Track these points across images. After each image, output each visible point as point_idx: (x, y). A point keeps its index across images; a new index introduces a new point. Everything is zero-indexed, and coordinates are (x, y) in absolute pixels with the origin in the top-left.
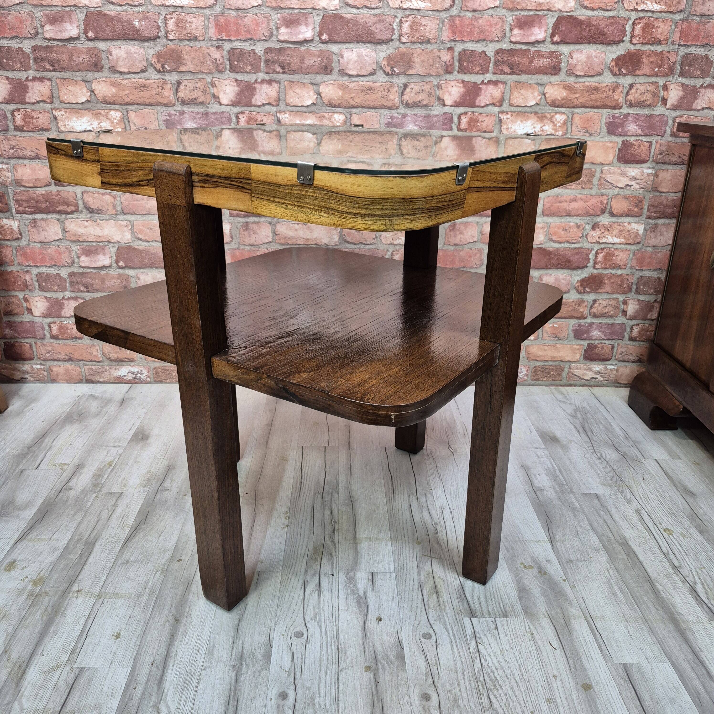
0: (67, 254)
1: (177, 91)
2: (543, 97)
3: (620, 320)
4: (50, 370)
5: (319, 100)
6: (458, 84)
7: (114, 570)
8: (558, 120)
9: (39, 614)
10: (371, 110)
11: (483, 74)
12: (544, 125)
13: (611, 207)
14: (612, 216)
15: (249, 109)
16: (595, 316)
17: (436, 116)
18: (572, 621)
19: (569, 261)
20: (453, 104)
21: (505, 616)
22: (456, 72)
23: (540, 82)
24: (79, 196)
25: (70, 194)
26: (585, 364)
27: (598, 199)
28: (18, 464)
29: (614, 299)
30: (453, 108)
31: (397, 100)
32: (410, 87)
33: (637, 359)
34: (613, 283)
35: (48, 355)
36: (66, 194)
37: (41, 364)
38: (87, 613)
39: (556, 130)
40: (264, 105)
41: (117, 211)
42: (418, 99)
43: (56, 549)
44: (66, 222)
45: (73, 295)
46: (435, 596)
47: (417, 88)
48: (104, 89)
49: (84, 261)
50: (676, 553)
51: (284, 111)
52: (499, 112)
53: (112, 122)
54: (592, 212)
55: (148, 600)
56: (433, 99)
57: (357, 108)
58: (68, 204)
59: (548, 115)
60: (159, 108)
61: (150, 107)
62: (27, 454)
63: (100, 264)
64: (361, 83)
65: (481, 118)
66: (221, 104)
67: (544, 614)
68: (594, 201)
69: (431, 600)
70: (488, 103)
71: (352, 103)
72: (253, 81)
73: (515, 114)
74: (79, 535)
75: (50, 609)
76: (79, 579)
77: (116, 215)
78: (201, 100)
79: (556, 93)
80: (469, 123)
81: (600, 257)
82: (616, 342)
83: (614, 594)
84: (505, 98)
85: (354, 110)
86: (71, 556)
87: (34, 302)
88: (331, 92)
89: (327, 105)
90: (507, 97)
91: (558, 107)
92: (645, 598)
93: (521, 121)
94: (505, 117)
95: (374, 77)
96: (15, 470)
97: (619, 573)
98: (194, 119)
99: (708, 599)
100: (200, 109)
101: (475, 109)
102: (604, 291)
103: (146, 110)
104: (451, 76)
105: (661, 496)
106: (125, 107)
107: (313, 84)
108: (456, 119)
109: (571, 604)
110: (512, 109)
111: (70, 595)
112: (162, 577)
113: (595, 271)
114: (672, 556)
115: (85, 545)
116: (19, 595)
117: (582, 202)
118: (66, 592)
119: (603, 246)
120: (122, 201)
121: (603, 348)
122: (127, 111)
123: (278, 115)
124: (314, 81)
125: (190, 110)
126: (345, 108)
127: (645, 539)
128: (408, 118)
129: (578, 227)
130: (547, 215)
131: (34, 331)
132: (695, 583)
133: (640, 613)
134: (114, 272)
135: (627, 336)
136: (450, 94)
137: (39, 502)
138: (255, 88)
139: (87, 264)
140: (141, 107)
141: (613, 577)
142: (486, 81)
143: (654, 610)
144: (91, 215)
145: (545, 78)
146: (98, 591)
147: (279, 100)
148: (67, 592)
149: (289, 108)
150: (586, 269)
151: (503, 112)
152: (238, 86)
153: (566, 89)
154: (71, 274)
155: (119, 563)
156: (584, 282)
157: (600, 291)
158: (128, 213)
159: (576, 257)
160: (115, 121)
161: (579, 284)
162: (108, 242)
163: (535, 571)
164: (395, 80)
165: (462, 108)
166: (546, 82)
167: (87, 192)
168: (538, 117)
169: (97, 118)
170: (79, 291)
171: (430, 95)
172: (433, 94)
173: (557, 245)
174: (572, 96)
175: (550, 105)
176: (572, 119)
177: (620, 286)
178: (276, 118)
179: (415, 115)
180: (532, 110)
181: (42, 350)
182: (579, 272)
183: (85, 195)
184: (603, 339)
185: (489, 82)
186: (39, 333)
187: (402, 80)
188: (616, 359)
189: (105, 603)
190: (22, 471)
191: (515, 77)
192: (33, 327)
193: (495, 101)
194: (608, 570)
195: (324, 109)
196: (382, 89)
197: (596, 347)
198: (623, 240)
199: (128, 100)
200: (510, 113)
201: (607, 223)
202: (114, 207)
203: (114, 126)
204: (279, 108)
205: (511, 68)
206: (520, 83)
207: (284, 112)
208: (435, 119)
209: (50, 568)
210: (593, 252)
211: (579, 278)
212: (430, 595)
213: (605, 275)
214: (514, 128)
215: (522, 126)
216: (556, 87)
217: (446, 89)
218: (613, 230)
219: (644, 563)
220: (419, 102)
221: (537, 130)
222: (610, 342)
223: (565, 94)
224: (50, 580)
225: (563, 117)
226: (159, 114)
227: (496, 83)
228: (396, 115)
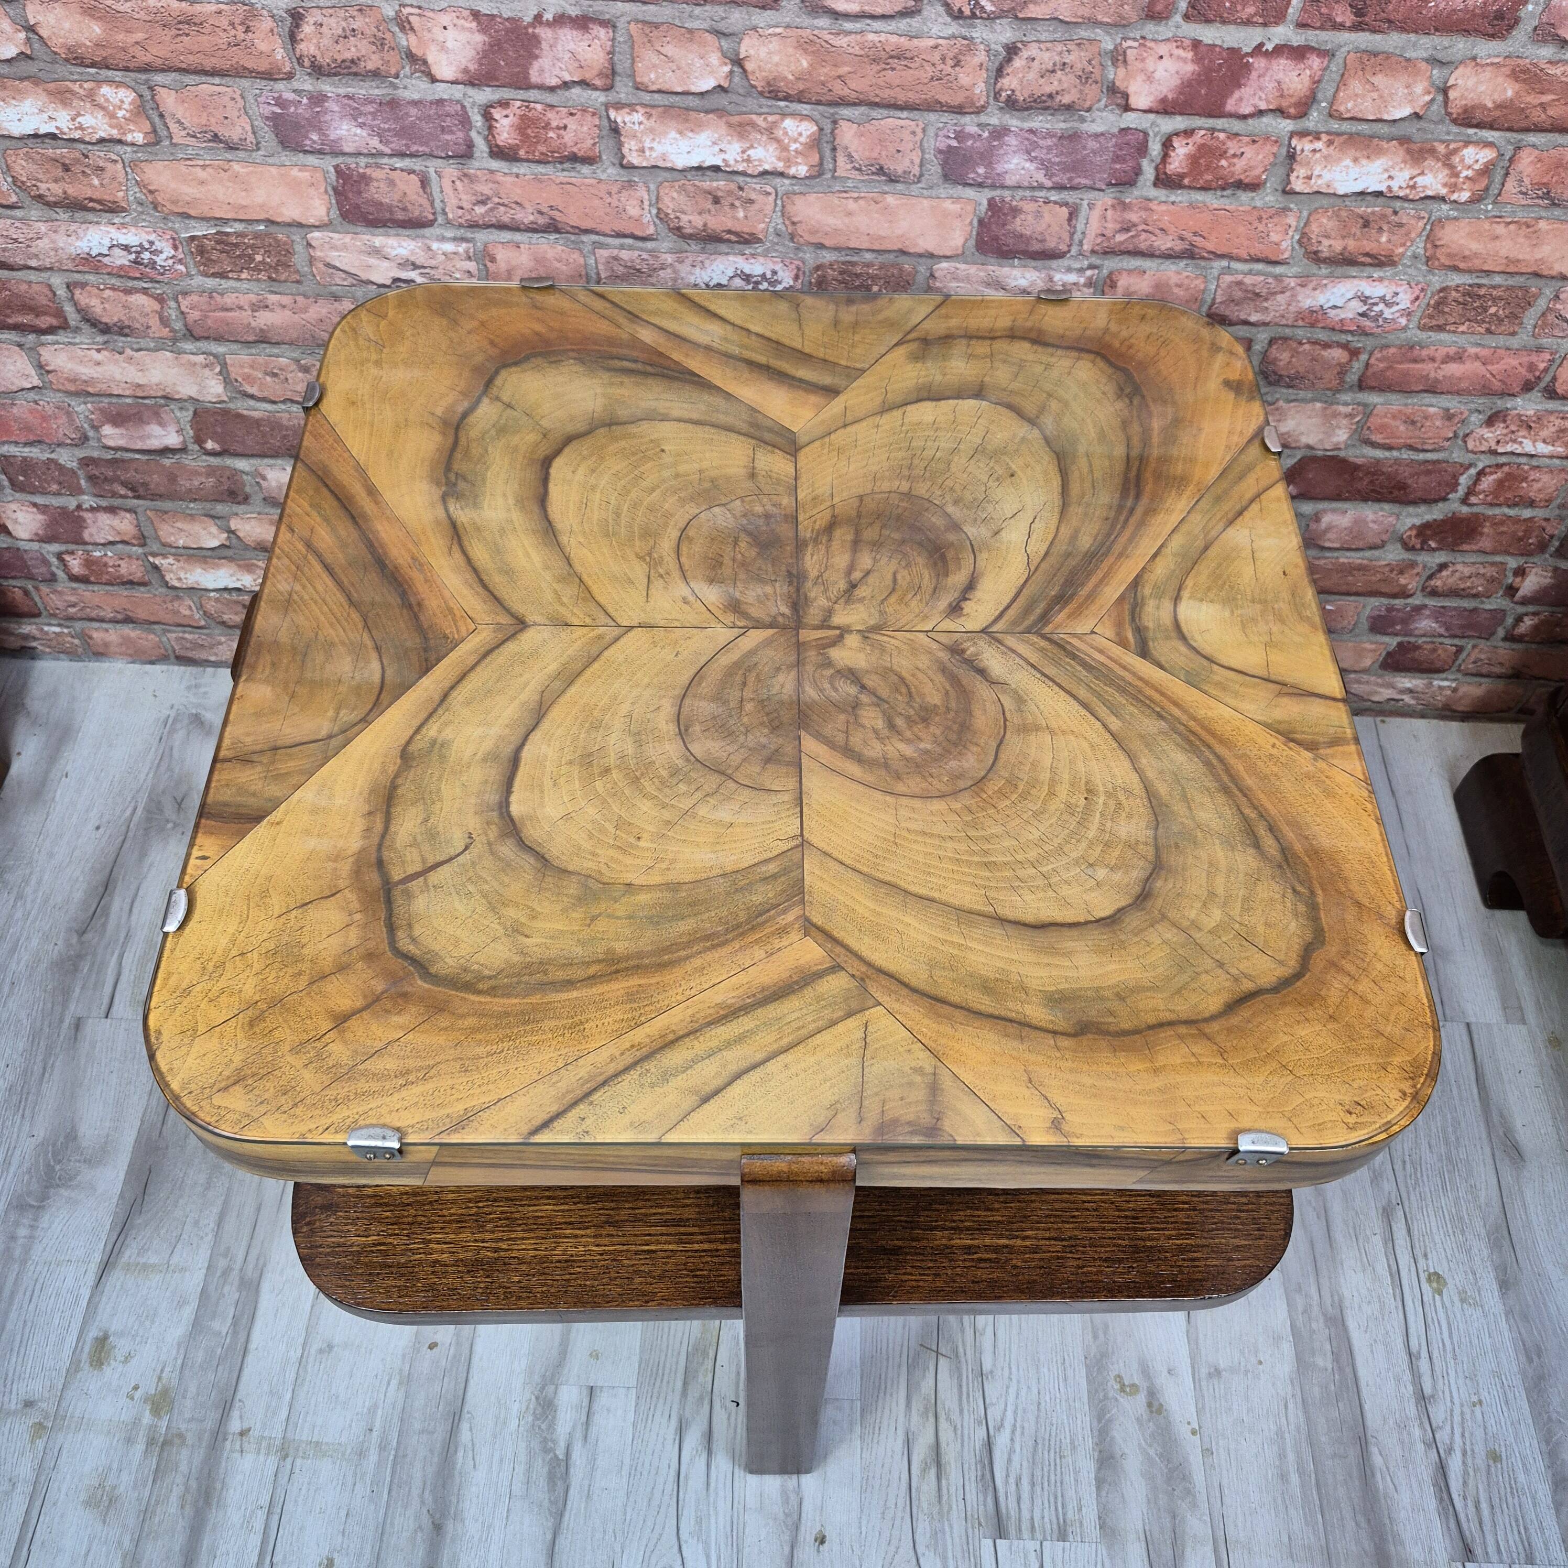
0: (63, 420)
1: (293, 38)
2: (1440, 98)
3: (1497, 602)
4: (85, 637)
5: (737, 79)
6: (1180, 52)
7: (306, 1371)
8: (1468, 161)
9: (174, 1499)
10: (899, 114)
11: (1265, 25)
12: (1422, 173)
13: (1554, 379)
14: (1551, 398)
15: (522, 94)
16: (1434, 593)
17: (1097, 136)
18: (1188, 1551)
19: (1402, 486)
20: (1154, 106)
21: (1062, 1536)
22: (1178, 18)
23: (1439, 56)
24: (61, 292)
25: (36, 288)
26: (1381, 676)
27: (1525, 359)
28: (65, 993)
29: (1493, 564)
30: (1152, 116)
31: (980, 88)
32: (1025, 54)
33: (1510, 672)
34: (1503, 533)
35: (72, 610)
36: (24, 287)
37: (59, 625)
38: (265, 1500)
39: (1454, 188)
40: (566, 85)
41: (173, 330)
42: (1048, 89)
43: (182, 1303)
44: (42, 350)
45: (104, 503)
46: (933, 1471)
47: (1047, 58)
48: (67, 25)
49: (112, 435)
50: (1435, 1354)
51: (629, 105)
52: (1292, 134)
53: (112, 116)
54: (1497, 385)
55: (379, 1465)
56: (1092, 91)
57: (855, 104)
58: (37, 311)
59: (1441, 148)
60: (245, 83)
61: (217, 80)
62: (80, 957)
63: (155, 444)
64: (871, 37)
65: (1233, 147)
66: (434, 80)
67: (1137, 1532)
68: (1512, 362)
69: (925, 1488)
70: (1263, 106)
71: (840, 89)
72: (528, 19)
73: (1338, 141)
74: (226, 1256)
75: (193, 1484)
76: (238, 1397)
77: (175, 340)
78: (370, 66)
79: (1482, 88)
80: (1194, 160)
81: (1487, 482)
82: (1469, 644)
83: (1283, 1477)
84: (1320, 96)
85: (846, 112)
86: (216, 1325)
87: (9, 513)
88: (776, 59)
89: (761, 93)
90: (1326, 90)
91: (1477, 126)
92: (1341, 1491)
93: (1356, 160)
94: (1308, 147)
95: (914, 23)
96: (61, 1021)
97: (1306, 1412)
98: (355, 114)
99: (1465, 1498)
100: (376, 90)
101: (1220, 123)
102: (1474, 548)
103: (207, 87)
104: (1161, 28)
105: (1450, 1160)
106: (144, 77)
107: (719, 34)
108: (1155, 148)
109: (1194, 1505)
110: (1335, 126)
111: (228, 1443)
112: (401, 1395)
113: (1465, 510)
114: (1424, 1365)
115: (240, 1290)
116: (129, 1441)
117: (1478, 364)
118: (218, 1436)
119: (1503, 460)
120: (183, 308)
121: (1435, 650)
122: (151, 89)
123: (613, 114)
124: (722, 26)
125: (342, 91)
126: (819, 103)
127: (1382, 1306)
128: (1012, 140)
129: (1448, 416)
130: (1372, 388)
131: (27, 567)
132: (1450, 1450)
133: (1322, 1535)
134: (195, 461)
135: (1501, 632)
136: (1150, 78)
137: (128, 1139)
138: (535, 40)
139: (121, 443)
140: (189, 79)
141: (1292, 1427)
142: (1269, 47)
143: (1350, 1525)
144: (106, 338)
145: (1460, 46)
146: (280, 1436)
147: (614, 73)
148: (220, 1437)
149: (647, 98)
150: (1440, 505)
151: (1302, 134)
152: (483, 30)
153: (1517, 79)
154: (86, 462)
155: (313, 1351)
156: (1425, 531)
157: (1465, 547)
158: (207, 338)
159: (1423, 479)
160: (120, 114)
161: (1414, 532)
162: (165, 397)
163: (1142, 1398)
164: (979, 32)
165: (1179, 118)
166: (1459, 57)
167: (83, 285)
168: (1408, 151)
169: (65, 103)
170: (114, 495)
171: (1085, 78)
172: (1097, 75)
173: (1379, 454)
174: (1533, 99)
175: (1455, 121)
176: (1511, 160)
177: (1520, 539)
178: (605, 123)
179: (1031, 131)
180: (1394, 130)
181: (55, 601)
182: (1422, 509)
183: (77, 292)
184: (1441, 636)
185: (1280, 50)
186: (39, 571)
187: (1004, 33)
188: (1459, 670)
189: (297, 1471)
190: (78, 1025)
191: (1363, 39)
192: (22, 559)
193: (1285, 104)
194: (1286, 1408)
195: (751, 103)
196: (936, 57)
197: (1417, 647)
198: (1560, 449)
199: (148, 58)
200: (1324, 137)
201: (1531, 413)
202: (164, 322)
203: (119, 127)
204: (612, 97)
205: (1359, 13)
206: (1376, 55)
207: (632, 107)
208: (1092, 144)
209: (180, 1362)
210: (1473, 471)
211: (1418, 522)
212: (924, 1471)
213: (1486, 518)
214: (1327, 176)
215: (1355, 171)
216: (1488, 73)
217: (1140, 65)
218: (1542, 427)
219: (1363, 1384)
220: (1050, 96)
221: (1395, 185)
222: (1457, 641)
223: (1510, 93)
224: (184, 1397)
225: (1487, 155)
226: (251, 99)
227: (1299, 53)
228: (972, 129)
